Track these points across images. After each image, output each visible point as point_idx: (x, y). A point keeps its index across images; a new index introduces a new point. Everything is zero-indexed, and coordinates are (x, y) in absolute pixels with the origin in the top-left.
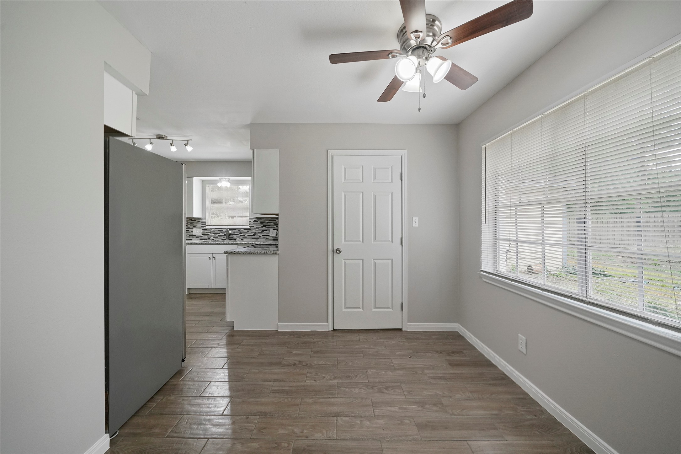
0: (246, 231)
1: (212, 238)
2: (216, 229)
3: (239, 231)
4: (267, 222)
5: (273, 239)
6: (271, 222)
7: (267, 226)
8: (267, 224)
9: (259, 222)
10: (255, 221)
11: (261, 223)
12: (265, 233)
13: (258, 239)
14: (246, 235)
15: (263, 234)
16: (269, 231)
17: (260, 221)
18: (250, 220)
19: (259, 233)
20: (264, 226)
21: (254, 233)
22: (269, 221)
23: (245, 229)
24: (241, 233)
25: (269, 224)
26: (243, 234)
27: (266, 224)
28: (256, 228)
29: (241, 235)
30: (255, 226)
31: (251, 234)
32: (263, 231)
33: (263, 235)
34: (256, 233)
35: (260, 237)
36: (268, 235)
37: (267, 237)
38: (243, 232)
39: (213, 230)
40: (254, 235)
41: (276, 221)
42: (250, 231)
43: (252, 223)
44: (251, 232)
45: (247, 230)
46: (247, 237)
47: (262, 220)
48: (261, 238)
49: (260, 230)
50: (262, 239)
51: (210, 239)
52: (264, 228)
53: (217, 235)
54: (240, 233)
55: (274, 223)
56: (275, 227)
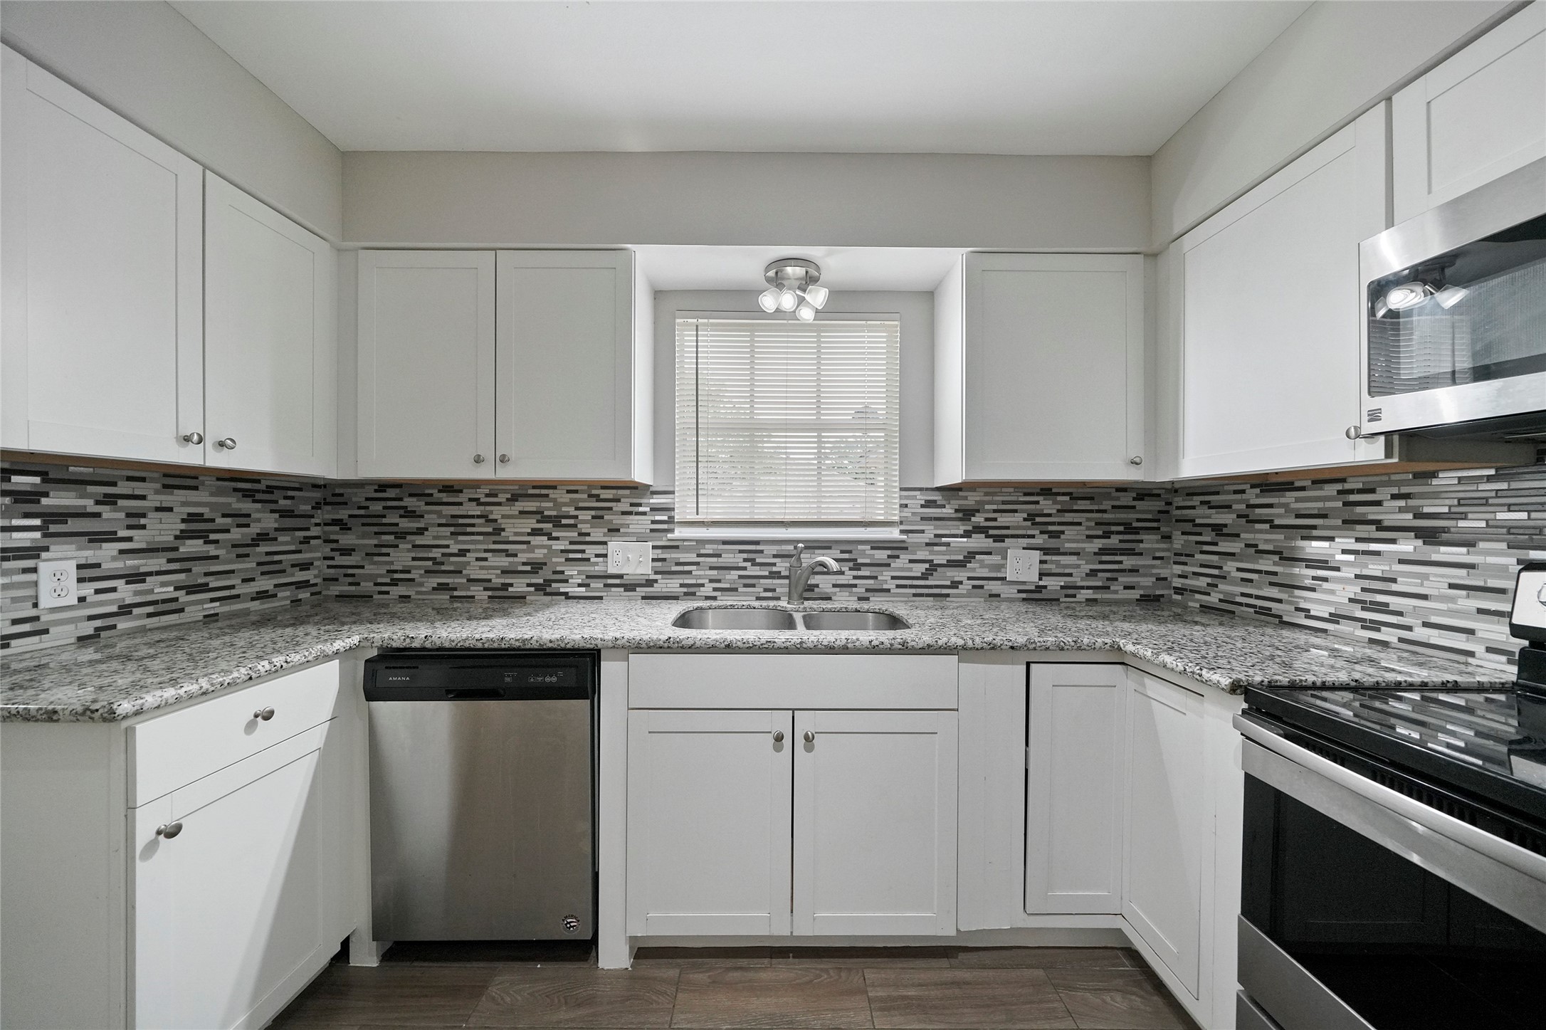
0: (881, 555)
1: (708, 590)
2: (725, 542)
3: (846, 556)
4: (995, 511)
5: (1024, 595)
6: (1015, 511)
7: (991, 532)
8: (995, 520)
9: (948, 511)
10: (929, 504)
11: (960, 515)
12: (983, 566)
13: (948, 595)
14: (885, 575)
15: (974, 570)
16: (1005, 558)
17: (956, 504)
18: (907, 497)
19: (952, 564)
20: (978, 529)
21: (927, 566)
22: (1004, 503)
23: (877, 545)
24: (857, 567)
25: (1003, 520)
26: (867, 573)
27: (987, 520)
28: (937, 540)
29: (855, 577)
30: (930, 531)
31: (910, 570)
32: (971, 556)
33: (969, 578)
34: (933, 568)
35: (955, 585)
36: (999, 575)
37: (994, 587)
38: (868, 561)
39: (709, 549)
40: (924, 577)
41: (1037, 503)
42: (905, 557)
43: (913, 514)
44: (911, 561)
45: (889, 552)
46: (891, 585)
47: (966, 498)
48: (962, 589)
49: (960, 550)
50: (968, 595)
51: (694, 594)
52: (978, 542)
53: (734, 574)
54: (851, 564)
55: (1031, 517)
56: (1033, 536)
